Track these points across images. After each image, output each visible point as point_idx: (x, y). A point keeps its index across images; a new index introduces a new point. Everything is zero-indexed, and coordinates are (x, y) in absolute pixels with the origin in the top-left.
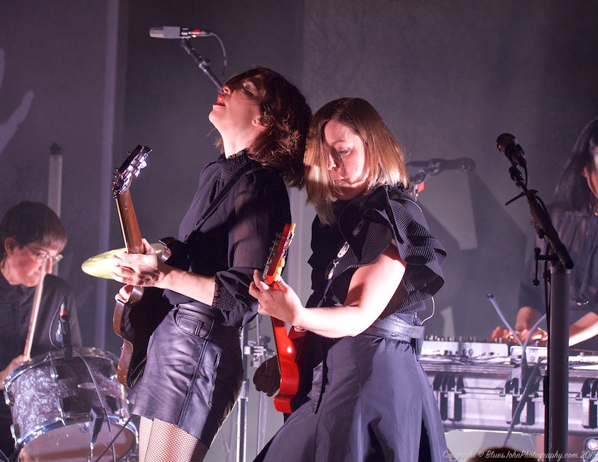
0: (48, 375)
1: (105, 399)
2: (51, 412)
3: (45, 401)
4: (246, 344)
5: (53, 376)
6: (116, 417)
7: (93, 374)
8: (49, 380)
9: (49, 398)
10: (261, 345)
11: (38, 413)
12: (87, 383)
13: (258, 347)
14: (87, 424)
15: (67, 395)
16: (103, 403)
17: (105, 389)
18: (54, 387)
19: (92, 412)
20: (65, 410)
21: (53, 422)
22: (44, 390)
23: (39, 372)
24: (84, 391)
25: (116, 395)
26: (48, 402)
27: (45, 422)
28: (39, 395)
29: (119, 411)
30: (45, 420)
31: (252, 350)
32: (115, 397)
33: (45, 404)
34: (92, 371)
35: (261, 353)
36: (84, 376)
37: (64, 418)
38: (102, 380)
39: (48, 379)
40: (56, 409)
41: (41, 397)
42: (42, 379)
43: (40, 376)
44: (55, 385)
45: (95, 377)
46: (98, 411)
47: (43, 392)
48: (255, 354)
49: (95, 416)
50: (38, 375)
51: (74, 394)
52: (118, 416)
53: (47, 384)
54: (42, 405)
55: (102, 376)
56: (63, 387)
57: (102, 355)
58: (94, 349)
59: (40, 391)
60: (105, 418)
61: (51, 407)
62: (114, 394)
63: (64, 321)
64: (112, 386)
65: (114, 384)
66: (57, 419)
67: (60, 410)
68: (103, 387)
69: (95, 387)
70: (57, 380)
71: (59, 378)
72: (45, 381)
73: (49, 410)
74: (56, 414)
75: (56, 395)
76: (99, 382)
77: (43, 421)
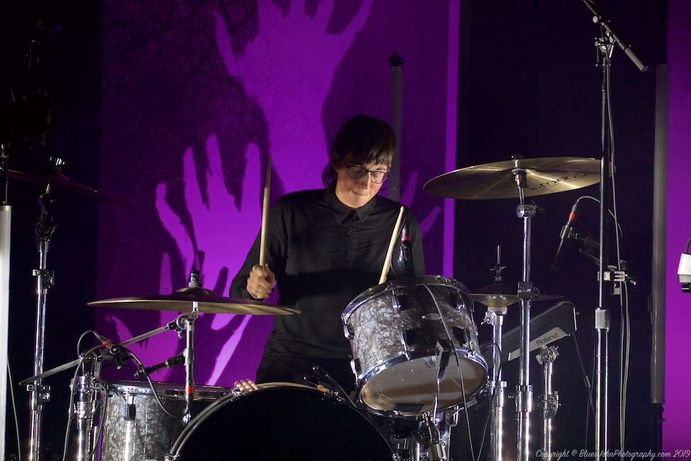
0: (390, 305)
1: (452, 331)
2: (394, 345)
3: (387, 334)
4: (605, 269)
5: (395, 306)
6: (464, 351)
7: (438, 304)
8: (391, 311)
9: (391, 331)
10: (622, 270)
11: (380, 346)
12: (432, 314)
13: (619, 272)
14: (434, 358)
15: (411, 327)
16: (449, 335)
17: (452, 320)
18: (396, 318)
19: (438, 345)
20: (408, 343)
21: (396, 357)
22: (386, 322)
23: (380, 302)
24: (428, 323)
25: (464, 326)
26: (390, 334)
27: (388, 356)
28: (380, 327)
29: (467, 344)
30: (388, 354)
31: (613, 276)
32: (462, 328)
33: (388, 338)
34: (437, 301)
35: (622, 278)
36: (428, 306)
37: (407, 352)
38: (449, 311)
39: (389, 310)
40: (399, 342)
41: (383, 329)
42: (383, 310)
43: (382, 307)
44: (398, 316)
45: (440, 307)
46: (445, 344)
47: (385, 324)
48: (615, 280)
49: (441, 349)
50: (379, 305)
51: (418, 326)
52: (466, 348)
53: (388, 316)
54: (384, 338)
55: (448, 306)
56: (406, 318)
57: (448, 283)
58: (439, 276)
59: (381, 322)
60: (453, 351)
61: (394, 340)
62: (461, 325)
63: (406, 247)
64: (459, 316)
65: (461, 314)
66: (400, 353)
67: (403, 343)
68: (450, 318)
69: (441, 317)
70: (399, 311)
71: (402, 309)
72: (387, 313)
73: (391, 343)
74: (399, 348)
75: (399, 327)
76: (445, 312)
77: (385, 355)
